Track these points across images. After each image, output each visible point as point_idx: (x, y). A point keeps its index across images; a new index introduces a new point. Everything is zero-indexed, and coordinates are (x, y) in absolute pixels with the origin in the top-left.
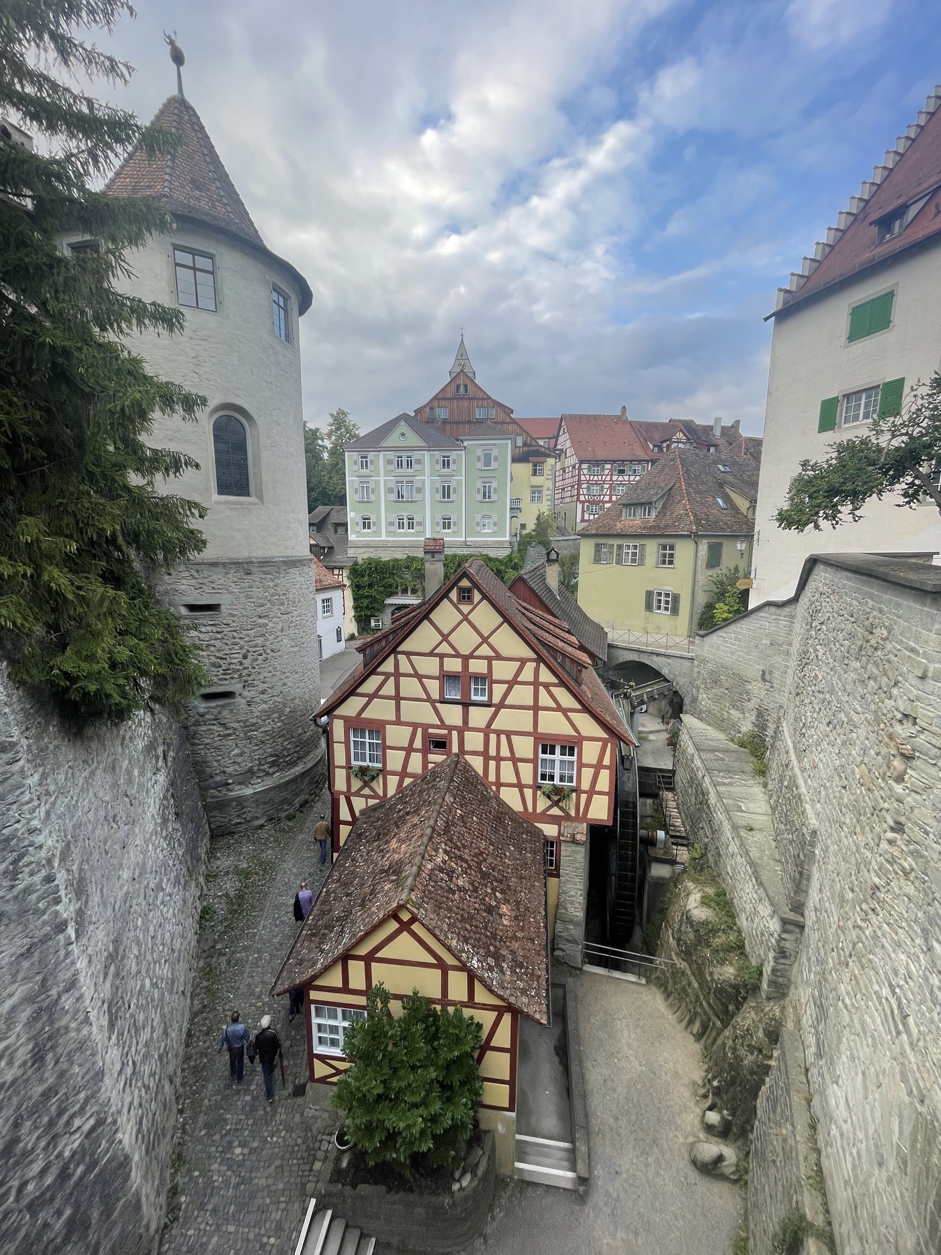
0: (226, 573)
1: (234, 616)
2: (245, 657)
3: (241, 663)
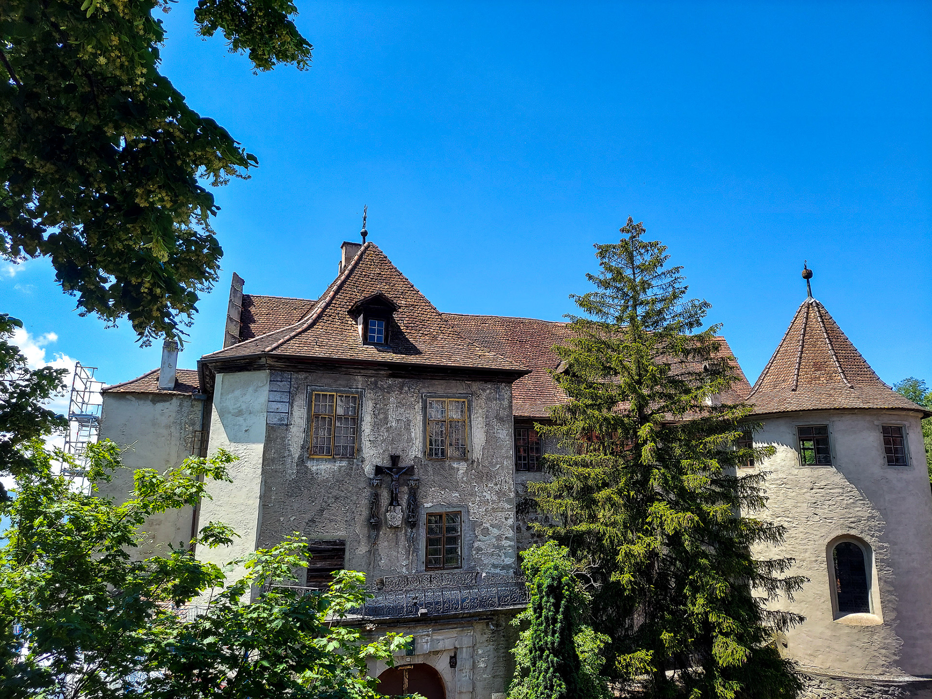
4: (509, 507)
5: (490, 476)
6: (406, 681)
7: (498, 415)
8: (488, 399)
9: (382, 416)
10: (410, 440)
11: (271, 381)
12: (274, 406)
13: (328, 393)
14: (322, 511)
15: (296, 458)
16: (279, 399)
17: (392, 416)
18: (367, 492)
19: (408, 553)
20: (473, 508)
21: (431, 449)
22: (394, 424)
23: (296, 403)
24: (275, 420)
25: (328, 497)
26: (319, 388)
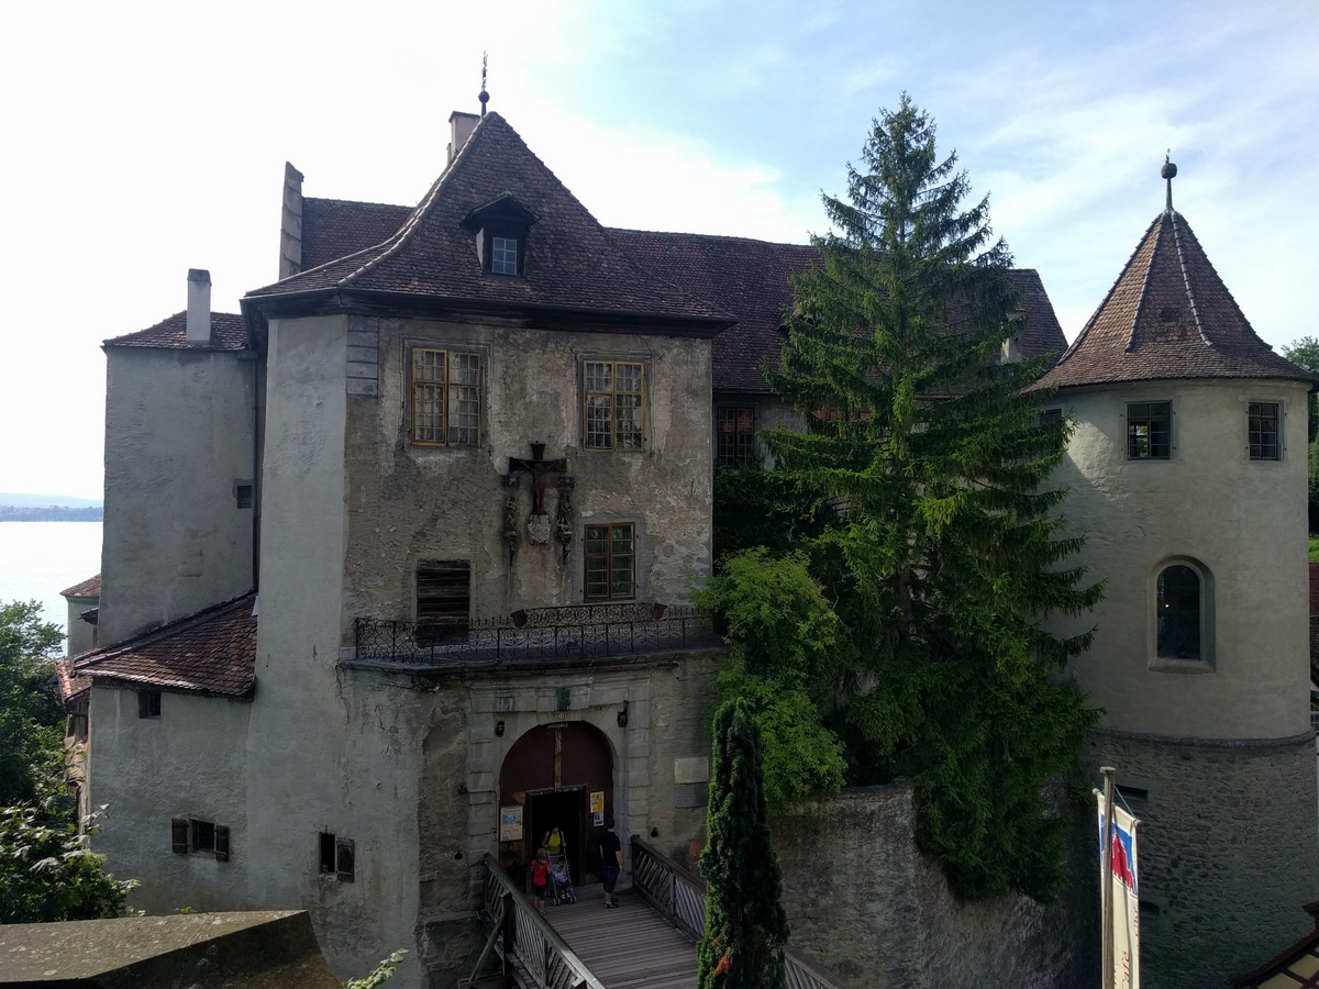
0: (1158, 755)
1: (1163, 808)
2: (1175, 864)
3: (1169, 871)
4: (704, 517)
5: (676, 474)
6: (559, 743)
7: (689, 386)
8: (676, 363)
9: (516, 386)
10: (559, 423)
11: (349, 331)
12: (357, 369)
13: (435, 351)
14: (434, 520)
15: (393, 445)
16: (362, 358)
17: (532, 386)
18: (499, 494)
19: (559, 577)
20: (651, 518)
21: (590, 436)
22: (534, 398)
23: (388, 365)
24: (359, 390)
25: (443, 502)
26: (421, 342)
